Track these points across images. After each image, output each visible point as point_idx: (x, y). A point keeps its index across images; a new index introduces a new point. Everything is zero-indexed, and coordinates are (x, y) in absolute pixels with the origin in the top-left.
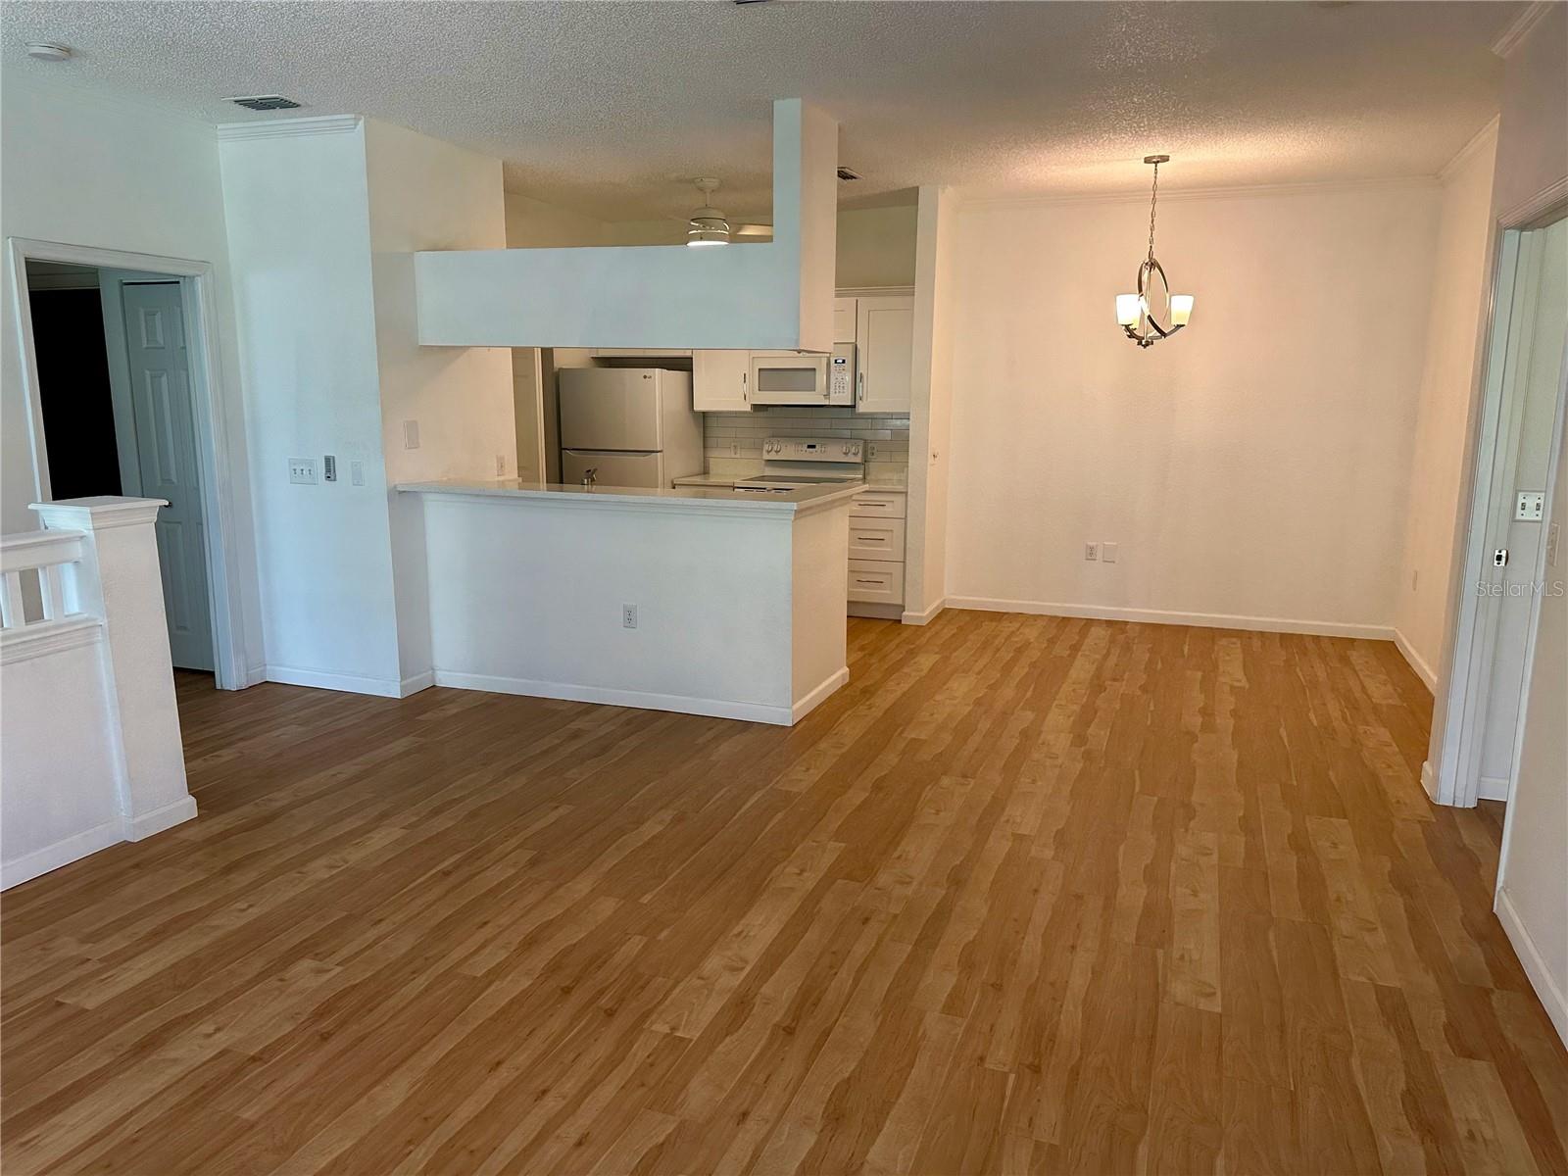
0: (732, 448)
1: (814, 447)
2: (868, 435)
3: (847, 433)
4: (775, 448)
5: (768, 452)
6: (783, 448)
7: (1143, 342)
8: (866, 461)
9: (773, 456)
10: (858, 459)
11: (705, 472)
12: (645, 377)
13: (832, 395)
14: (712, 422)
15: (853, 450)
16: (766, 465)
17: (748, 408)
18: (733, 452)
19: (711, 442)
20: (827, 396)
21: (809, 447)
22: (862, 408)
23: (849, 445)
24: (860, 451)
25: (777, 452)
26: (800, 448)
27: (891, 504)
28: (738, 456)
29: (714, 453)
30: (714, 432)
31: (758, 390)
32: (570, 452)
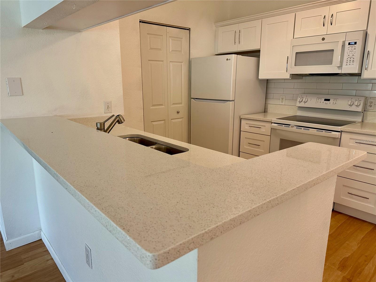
0: (281, 99)
1: (329, 100)
2: (367, 94)
3: (354, 92)
4: (304, 100)
5: (300, 102)
6: (309, 100)
8: (365, 110)
9: (302, 105)
10: (360, 109)
11: (265, 111)
12: (227, 59)
13: (344, 66)
14: (271, 85)
15: (356, 103)
16: (298, 110)
17: (288, 77)
18: (281, 102)
19: (270, 96)
20: (340, 67)
21: (325, 100)
22: (366, 75)
23: (353, 100)
24: (362, 104)
25: (305, 102)
26: (319, 101)
28: (283, 103)
29: (270, 102)
30: (272, 90)
31: (295, 66)
32: (194, 100)
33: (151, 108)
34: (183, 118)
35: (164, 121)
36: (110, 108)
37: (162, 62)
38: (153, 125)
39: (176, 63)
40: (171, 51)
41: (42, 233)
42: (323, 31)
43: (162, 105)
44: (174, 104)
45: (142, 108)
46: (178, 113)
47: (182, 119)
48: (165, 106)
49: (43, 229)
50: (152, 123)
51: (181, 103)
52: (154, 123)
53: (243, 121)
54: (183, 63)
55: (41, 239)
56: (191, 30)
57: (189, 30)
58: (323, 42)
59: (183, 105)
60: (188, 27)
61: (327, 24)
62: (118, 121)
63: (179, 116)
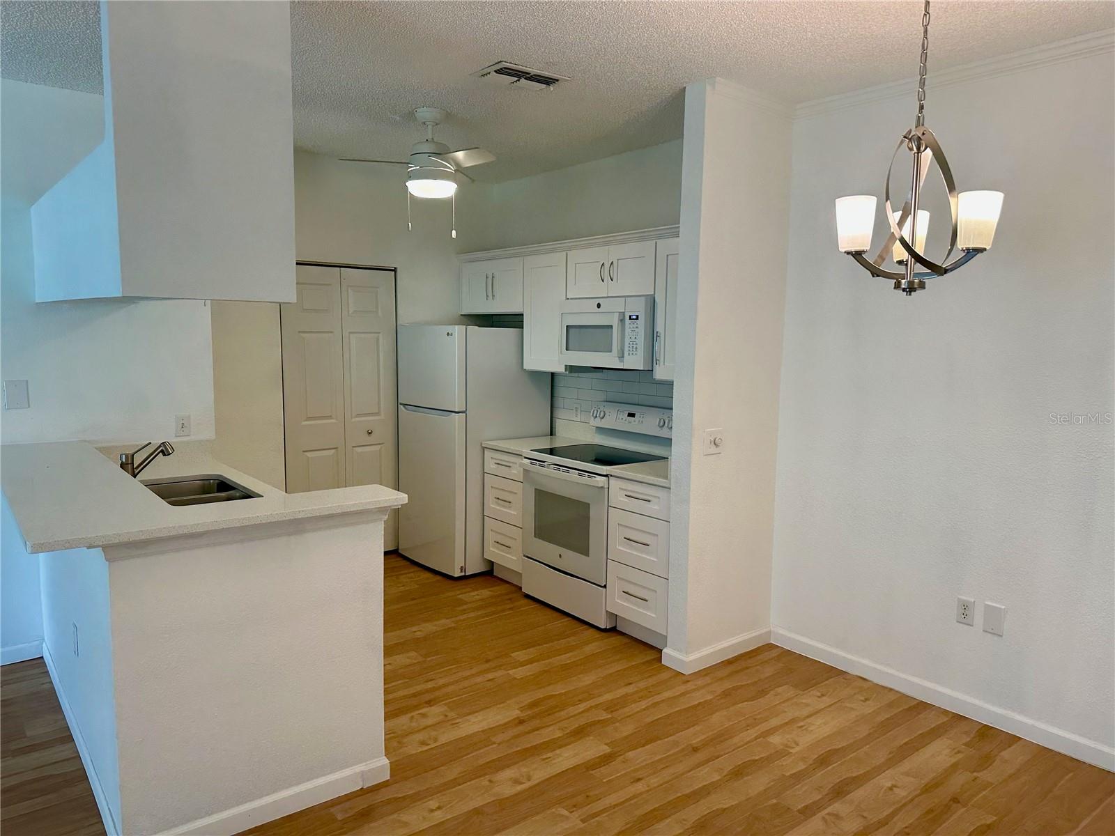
0: (575, 410)
1: (633, 415)
4: (600, 414)
7: (904, 283)
12: (448, 333)
13: (626, 357)
17: (564, 370)
18: (575, 414)
19: (559, 402)
20: (621, 357)
21: (630, 415)
22: (657, 373)
26: (623, 416)
27: (656, 500)
28: (578, 419)
29: (560, 414)
30: (561, 391)
31: (567, 350)
32: (406, 408)
33: (304, 423)
34: (384, 443)
35: (335, 450)
36: (186, 427)
37: (330, 334)
38: (308, 458)
39: (363, 335)
40: (352, 313)
41: (44, 645)
42: (602, 290)
43: (330, 417)
44: (358, 415)
45: (280, 425)
46: (370, 433)
47: (379, 446)
48: (337, 420)
49: (46, 639)
50: (305, 453)
51: (378, 414)
52: (308, 454)
53: (488, 454)
54: (381, 335)
55: (42, 657)
56: (398, 270)
57: (395, 270)
58: (600, 310)
59: (382, 417)
60: (393, 265)
61: (607, 278)
62: (162, 451)
63: (371, 439)
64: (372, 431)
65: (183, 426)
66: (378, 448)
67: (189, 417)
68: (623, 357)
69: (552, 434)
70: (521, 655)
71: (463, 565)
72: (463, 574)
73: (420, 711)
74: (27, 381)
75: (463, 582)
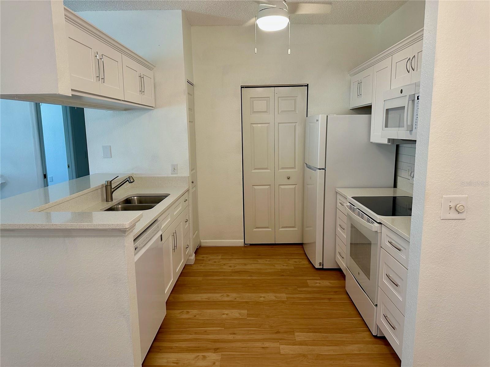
12: (317, 120)
17: (386, 141)
32: (305, 165)
33: (253, 171)
34: (297, 184)
35: (269, 186)
36: (176, 170)
37: (267, 125)
38: (255, 189)
39: (286, 124)
40: (281, 112)
43: (267, 169)
44: (283, 168)
47: (295, 186)
48: (270, 170)
50: (254, 186)
51: (294, 168)
52: (255, 187)
53: (338, 196)
54: (297, 124)
56: (309, 85)
57: (307, 86)
58: (402, 95)
59: (296, 170)
60: (305, 83)
61: (411, 70)
62: (128, 180)
63: (289, 182)
64: (289, 177)
65: (174, 169)
66: (294, 186)
67: (177, 165)
68: (412, 131)
69: (395, 186)
70: (300, 336)
71: (322, 262)
72: (321, 267)
73: (203, 354)
74: (110, 146)
75: (320, 272)
